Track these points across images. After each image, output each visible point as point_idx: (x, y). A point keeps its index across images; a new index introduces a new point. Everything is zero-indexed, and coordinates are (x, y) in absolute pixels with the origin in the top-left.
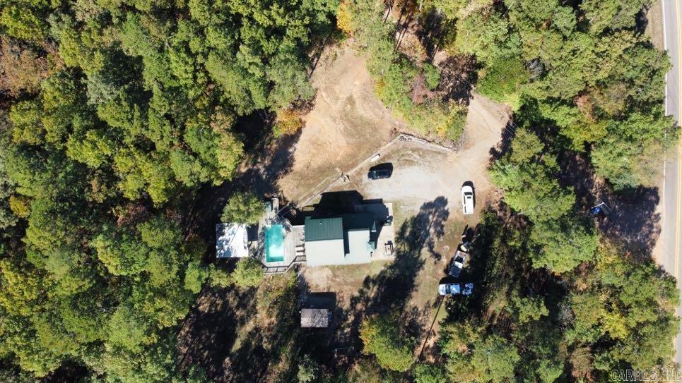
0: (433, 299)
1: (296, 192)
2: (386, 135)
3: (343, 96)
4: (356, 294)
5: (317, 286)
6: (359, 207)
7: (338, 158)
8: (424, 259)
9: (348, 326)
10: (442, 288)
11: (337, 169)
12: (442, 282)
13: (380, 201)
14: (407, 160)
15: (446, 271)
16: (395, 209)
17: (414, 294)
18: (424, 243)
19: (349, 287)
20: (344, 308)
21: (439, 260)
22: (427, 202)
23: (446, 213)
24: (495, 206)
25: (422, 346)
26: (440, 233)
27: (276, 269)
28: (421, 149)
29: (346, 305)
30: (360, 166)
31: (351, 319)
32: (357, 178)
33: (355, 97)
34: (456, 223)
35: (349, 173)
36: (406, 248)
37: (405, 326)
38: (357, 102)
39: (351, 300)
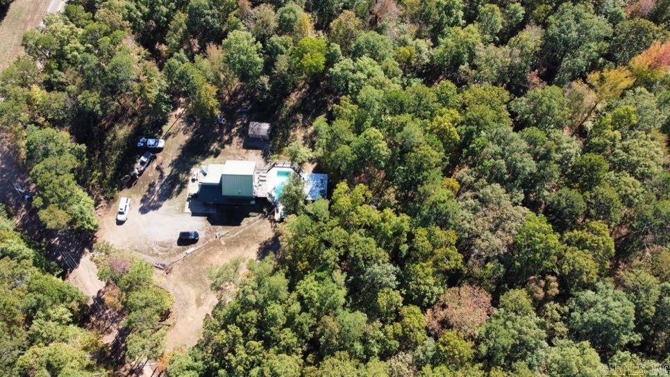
0: (170, 139)
1: (261, 226)
2: (176, 269)
4: (227, 146)
5: (256, 155)
6: (212, 211)
7: (221, 252)
8: (170, 168)
9: (237, 125)
10: (161, 144)
11: (223, 243)
12: (160, 150)
13: (194, 214)
15: (155, 157)
16: (183, 207)
17: (184, 143)
18: (166, 179)
19: (232, 152)
20: (237, 137)
21: (158, 166)
22: (155, 211)
23: (142, 201)
24: (103, 203)
25: (187, 109)
26: (152, 185)
27: (284, 166)
28: (150, 255)
29: (236, 140)
30: (204, 245)
31: (234, 130)
32: (209, 235)
33: (195, 306)
34: (137, 193)
35: (214, 239)
36: (181, 176)
37: (196, 122)
38: (194, 300)
39: (232, 142)
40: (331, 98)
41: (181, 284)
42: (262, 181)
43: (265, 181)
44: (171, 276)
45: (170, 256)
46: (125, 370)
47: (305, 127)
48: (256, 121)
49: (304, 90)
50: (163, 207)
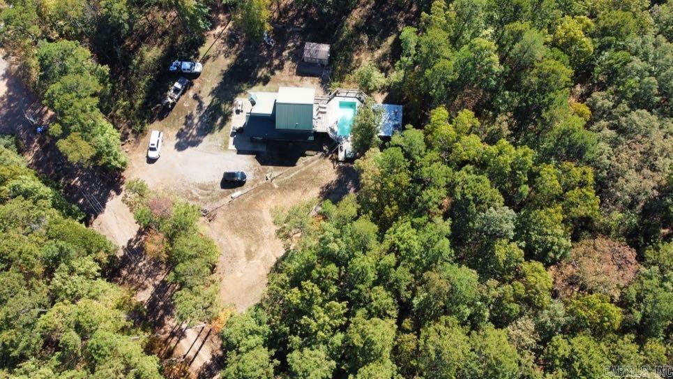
0: (209, 63)
1: (322, 167)
2: (220, 214)
3: (256, 261)
4: (277, 72)
5: (312, 83)
7: (273, 197)
8: (210, 97)
9: (289, 48)
10: (198, 68)
11: (276, 186)
12: (197, 75)
13: (240, 152)
15: (192, 84)
16: (226, 143)
17: (225, 68)
18: (206, 111)
19: (283, 79)
20: (290, 62)
21: (196, 94)
22: (194, 148)
23: (178, 136)
24: (131, 137)
25: (228, 27)
26: (189, 117)
27: (348, 95)
29: (288, 64)
31: (285, 53)
32: (258, 177)
33: (244, 259)
34: (171, 126)
35: (265, 181)
36: (223, 106)
37: (239, 44)
38: (243, 253)
39: (283, 68)
40: (401, 16)
41: (227, 233)
42: (322, 113)
43: (325, 113)
44: (215, 224)
45: (212, 200)
46: (165, 333)
47: (372, 50)
48: (312, 42)
49: (368, 6)
50: (203, 143)
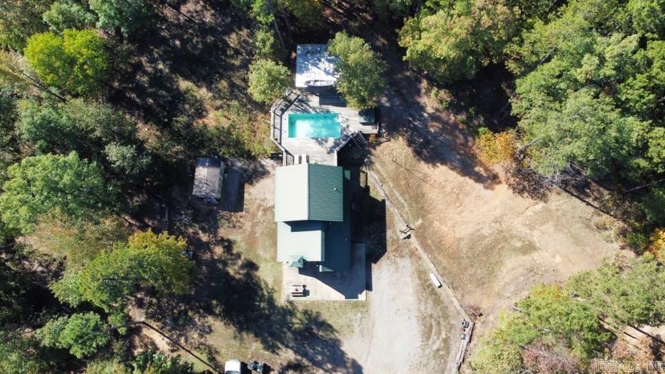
2: (470, 300)
3: (535, 236)
6: (362, 250)
10: (233, 366)
13: (368, 286)
14: (430, 330)
16: (356, 304)
27: (278, 127)
28: (448, 353)
30: (424, 256)
33: (535, 255)
35: (413, 239)
37: (187, 310)
41: (496, 286)
